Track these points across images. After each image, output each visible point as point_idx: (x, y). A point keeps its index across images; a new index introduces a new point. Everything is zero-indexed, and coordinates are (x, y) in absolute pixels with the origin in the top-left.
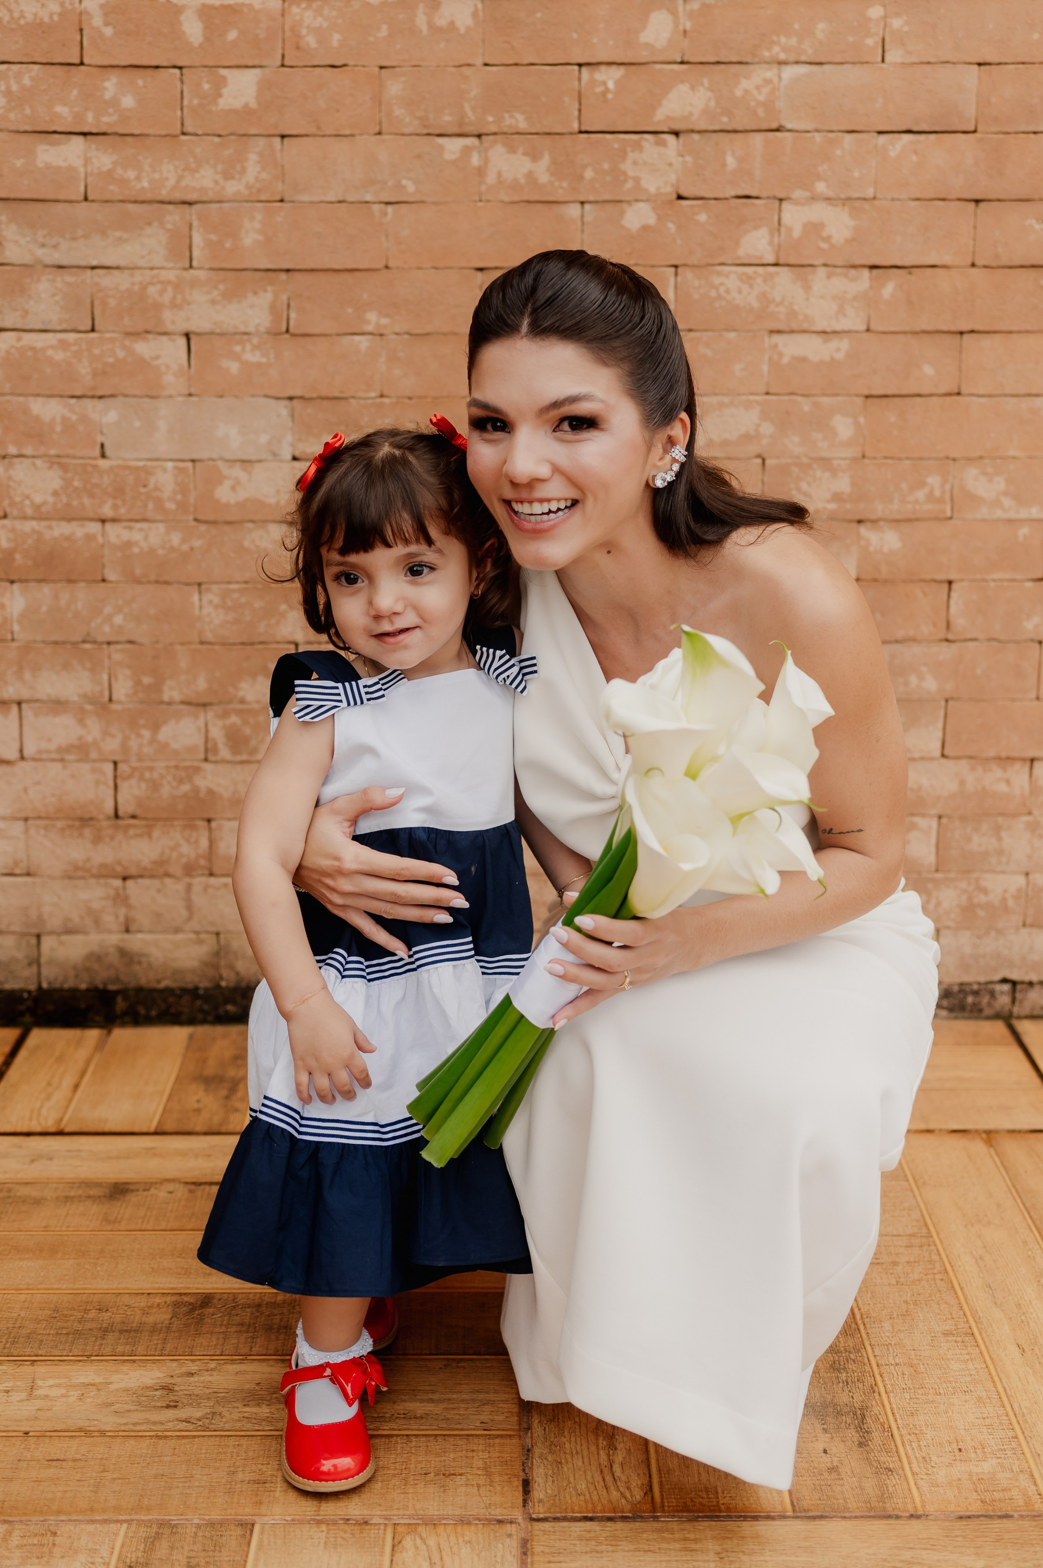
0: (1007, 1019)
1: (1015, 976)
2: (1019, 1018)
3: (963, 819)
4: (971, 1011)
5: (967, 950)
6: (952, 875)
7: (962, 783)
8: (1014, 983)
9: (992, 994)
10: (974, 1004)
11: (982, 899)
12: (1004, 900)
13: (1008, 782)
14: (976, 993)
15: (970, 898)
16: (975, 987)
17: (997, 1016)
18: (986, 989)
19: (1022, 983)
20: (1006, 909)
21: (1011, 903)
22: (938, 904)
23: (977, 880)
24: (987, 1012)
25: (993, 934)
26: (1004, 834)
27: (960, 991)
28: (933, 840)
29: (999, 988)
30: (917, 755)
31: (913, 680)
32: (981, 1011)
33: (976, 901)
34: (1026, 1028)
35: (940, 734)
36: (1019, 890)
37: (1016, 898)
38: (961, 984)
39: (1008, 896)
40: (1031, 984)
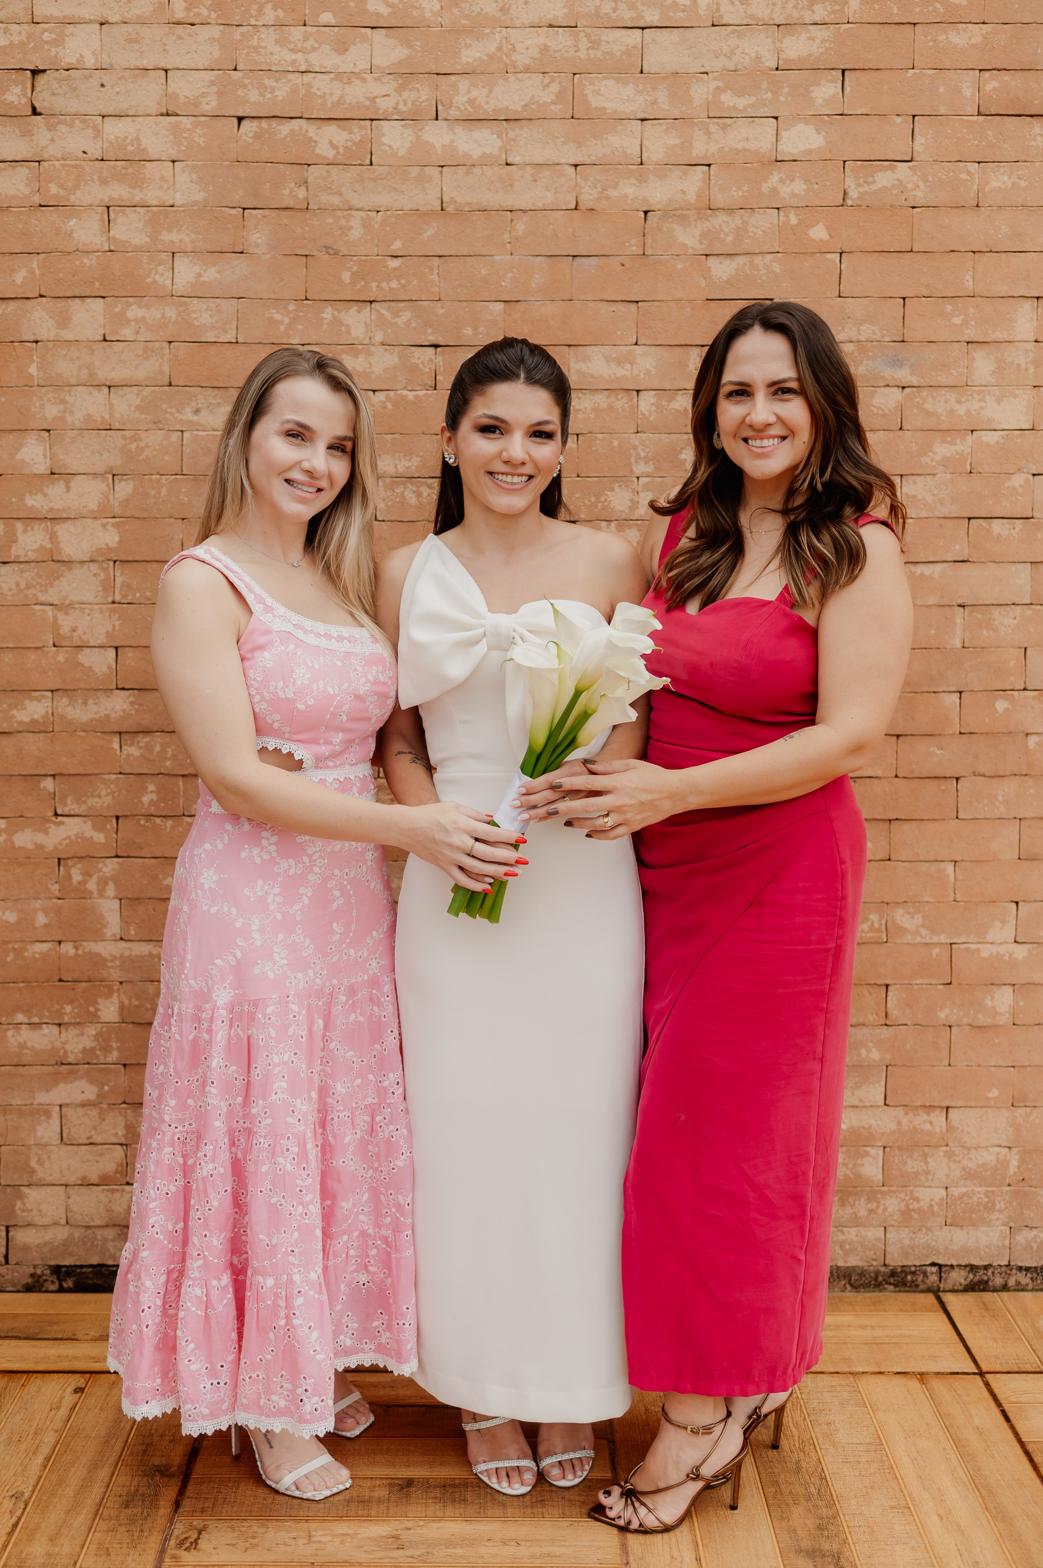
0: (936, 1292)
1: (940, 1262)
2: (944, 1291)
3: (900, 1149)
4: (910, 1286)
5: (906, 1242)
6: (894, 1188)
7: (899, 1124)
8: (940, 1266)
9: (925, 1274)
10: (913, 1281)
11: (916, 1205)
12: (931, 1206)
13: (931, 1123)
14: (913, 1273)
15: (907, 1205)
16: (913, 1269)
17: (929, 1290)
18: (920, 1270)
19: (946, 1266)
20: (933, 1213)
21: (936, 1208)
22: (885, 1209)
23: (912, 1192)
24: (922, 1287)
25: (924, 1230)
26: (929, 1160)
27: (902, 1272)
28: (881, 1164)
29: (929, 1269)
30: (867, 1104)
31: (864, 1052)
32: (917, 1286)
33: (911, 1207)
34: (948, 1298)
35: (883, 1090)
36: (942, 1199)
37: (940, 1205)
38: (903, 1267)
39: (933, 1203)
40: (952, 1266)
